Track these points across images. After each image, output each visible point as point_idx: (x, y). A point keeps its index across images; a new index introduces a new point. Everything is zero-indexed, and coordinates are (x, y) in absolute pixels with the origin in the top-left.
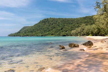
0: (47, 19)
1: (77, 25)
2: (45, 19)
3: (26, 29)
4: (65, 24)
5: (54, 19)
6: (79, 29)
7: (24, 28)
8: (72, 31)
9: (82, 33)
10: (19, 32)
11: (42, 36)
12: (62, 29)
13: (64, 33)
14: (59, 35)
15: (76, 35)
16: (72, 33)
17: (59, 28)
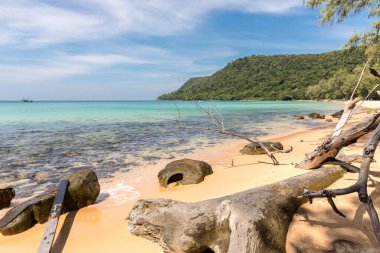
0: (246, 59)
1: (324, 71)
2: (240, 60)
3: (196, 83)
4: (292, 71)
5: (262, 59)
6: (329, 83)
7: (192, 81)
8: (310, 88)
9: (337, 92)
10: (180, 91)
11: (232, 99)
12: (281, 83)
13: (285, 93)
14: (274, 98)
15: (321, 97)
16: (308, 92)
17: (275, 81)
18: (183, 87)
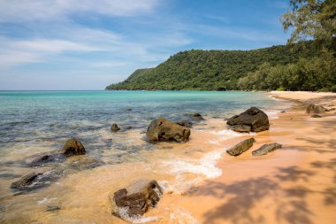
0: (186, 52)
1: (252, 66)
2: (181, 53)
3: (142, 74)
4: (225, 64)
5: (200, 53)
6: (256, 76)
7: (138, 72)
8: (240, 79)
9: (262, 83)
10: (126, 81)
11: (173, 89)
12: (217, 75)
13: (221, 84)
14: (210, 88)
15: (249, 87)
16: (238, 84)
17: (211, 73)
18: (130, 78)
